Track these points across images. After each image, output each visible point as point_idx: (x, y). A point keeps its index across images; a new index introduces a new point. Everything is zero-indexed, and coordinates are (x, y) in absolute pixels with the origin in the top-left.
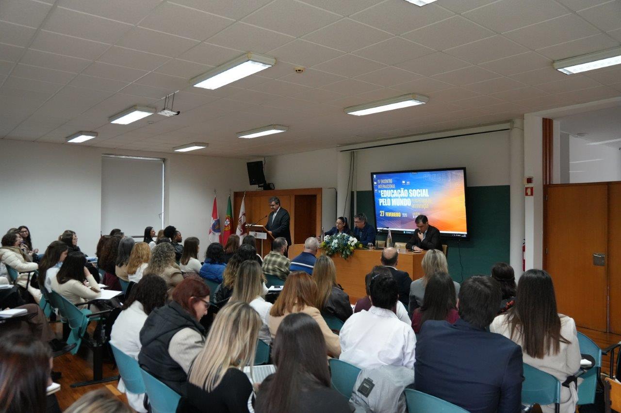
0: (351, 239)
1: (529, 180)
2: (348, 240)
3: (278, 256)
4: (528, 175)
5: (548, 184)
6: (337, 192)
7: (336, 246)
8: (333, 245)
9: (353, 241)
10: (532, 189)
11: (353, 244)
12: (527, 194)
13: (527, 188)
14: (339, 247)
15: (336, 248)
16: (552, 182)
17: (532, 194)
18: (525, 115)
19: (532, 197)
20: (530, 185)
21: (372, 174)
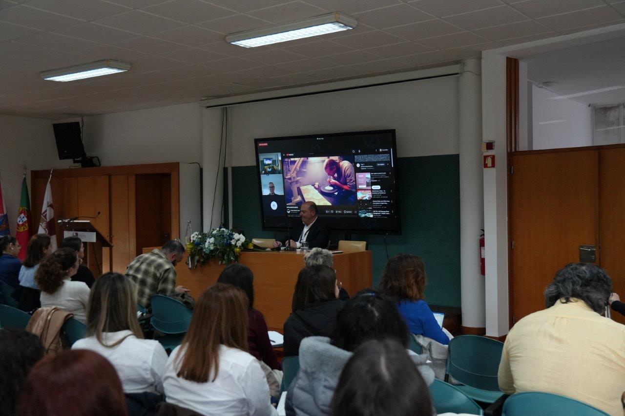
0: (236, 236)
1: (490, 146)
2: (231, 239)
3: (161, 257)
4: (487, 138)
5: (513, 150)
6: (201, 170)
7: (212, 248)
8: (206, 246)
9: (239, 240)
10: (493, 158)
11: (239, 244)
12: (486, 166)
13: (485, 157)
14: (216, 250)
15: (211, 251)
16: (518, 148)
17: (493, 166)
18: (483, 52)
19: (494, 170)
20: (491, 152)
21: (257, 141)
